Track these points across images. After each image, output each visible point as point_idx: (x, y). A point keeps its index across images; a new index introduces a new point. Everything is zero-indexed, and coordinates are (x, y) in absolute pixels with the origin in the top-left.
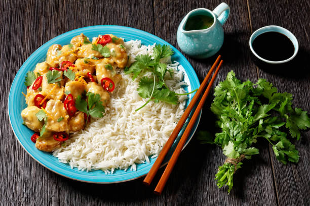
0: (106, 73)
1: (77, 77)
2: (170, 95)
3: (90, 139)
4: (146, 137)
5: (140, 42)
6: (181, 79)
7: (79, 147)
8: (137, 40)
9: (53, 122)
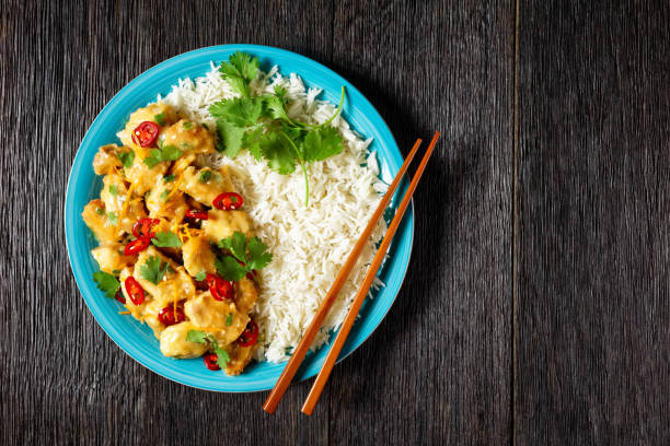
0: (210, 189)
1: (181, 236)
2: (323, 137)
3: (285, 298)
4: (351, 226)
5: (188, 82)
6: (304, 89)
7: (284, 326)
8: (180, 80)
9: (223, 332)
